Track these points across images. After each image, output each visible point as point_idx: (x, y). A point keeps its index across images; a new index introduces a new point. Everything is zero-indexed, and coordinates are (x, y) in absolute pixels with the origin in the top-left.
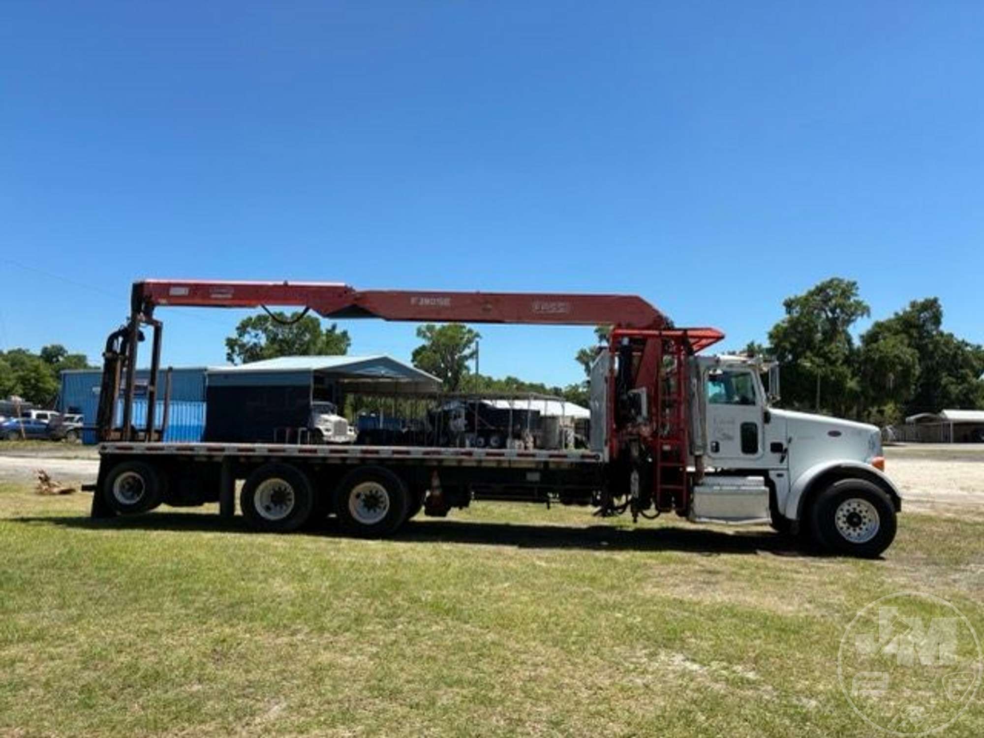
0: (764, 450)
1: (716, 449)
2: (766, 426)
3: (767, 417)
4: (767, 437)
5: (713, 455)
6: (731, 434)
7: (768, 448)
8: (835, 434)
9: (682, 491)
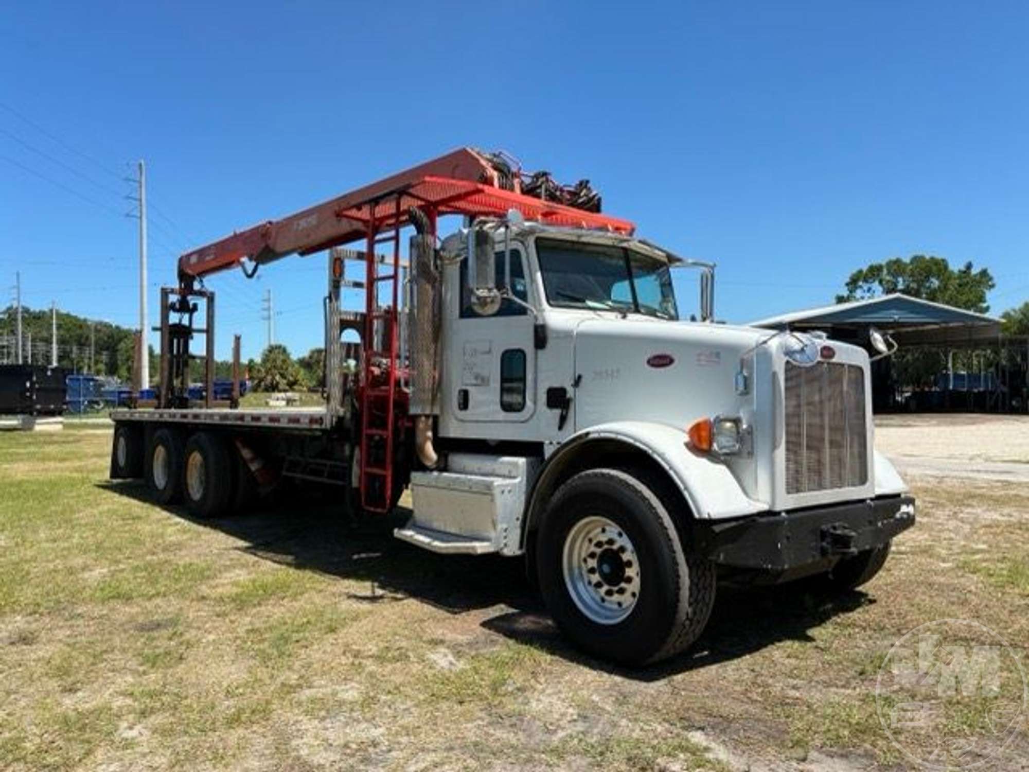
0: (535, 403)
1: (464, 403)
2: (540, 352)
3: (541, 336)
4: (541, 376)
5: (462, 414)
6: (485, 373)
7: (543, 398)
8: (661, 361)
9: (385, 477)
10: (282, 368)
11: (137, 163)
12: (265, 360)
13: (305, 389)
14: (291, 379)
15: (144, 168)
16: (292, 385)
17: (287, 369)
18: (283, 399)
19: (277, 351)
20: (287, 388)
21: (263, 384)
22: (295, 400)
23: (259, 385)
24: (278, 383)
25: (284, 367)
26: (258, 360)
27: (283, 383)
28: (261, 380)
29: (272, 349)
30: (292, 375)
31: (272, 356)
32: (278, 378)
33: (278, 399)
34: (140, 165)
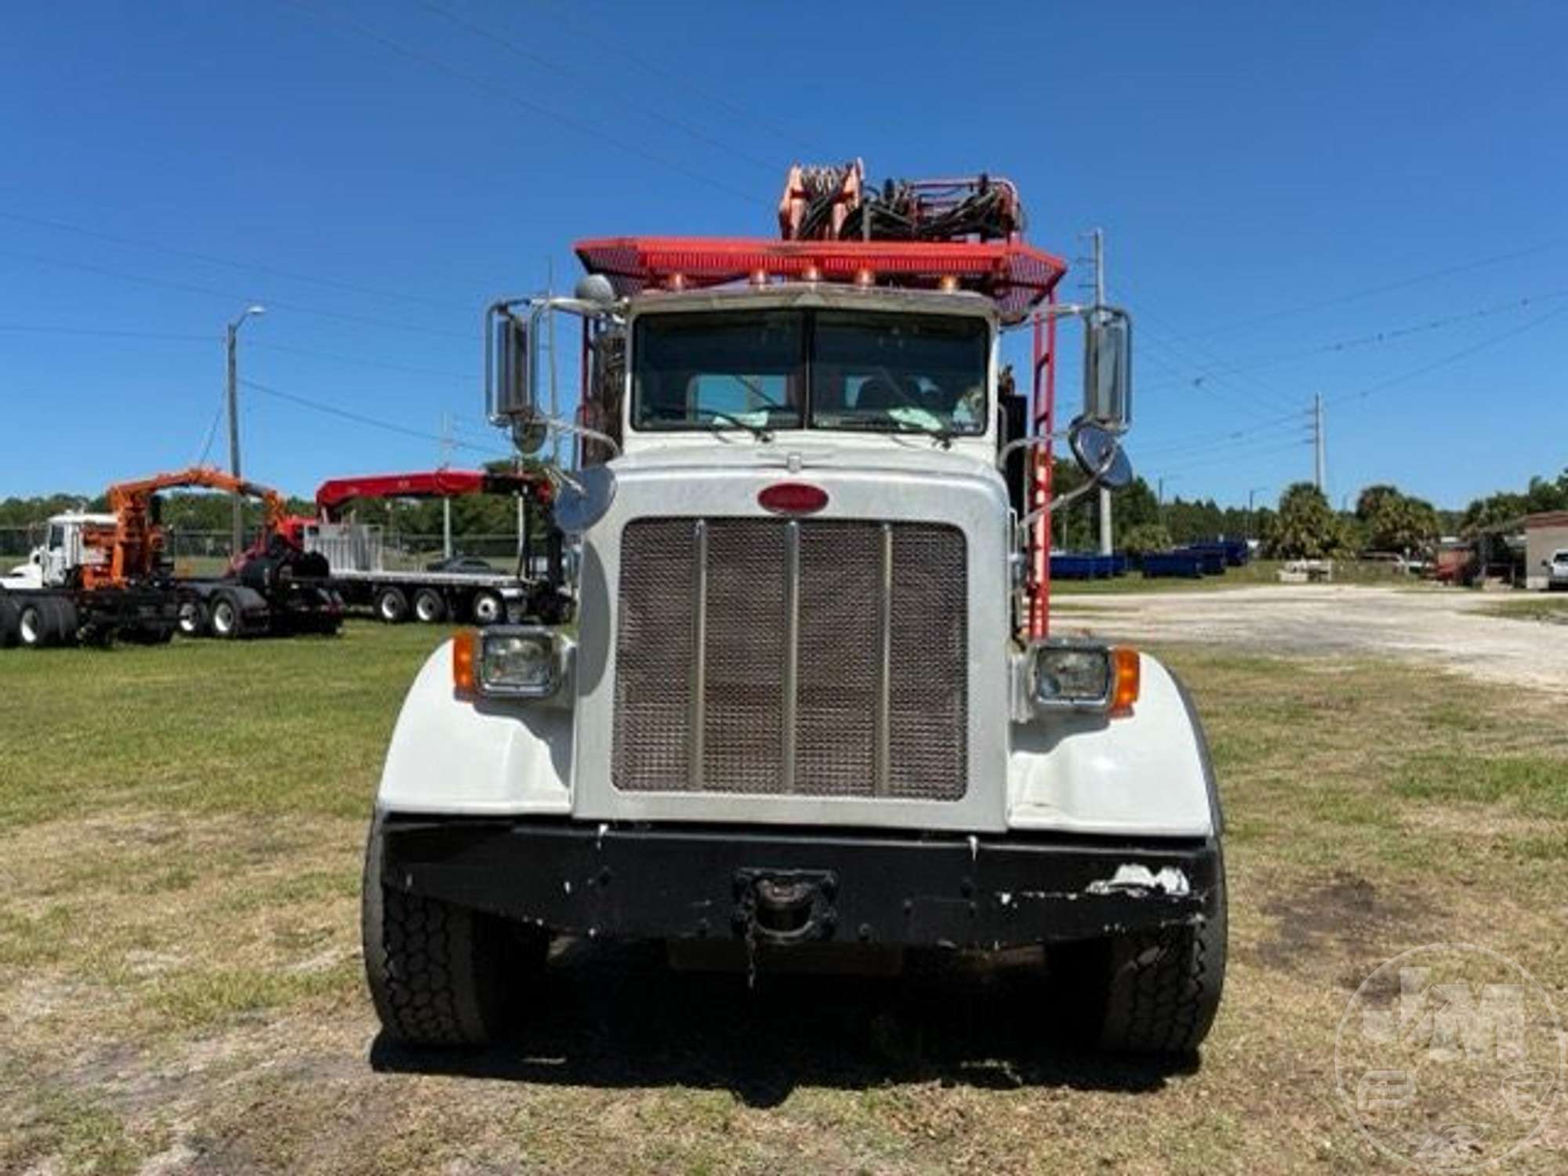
10: (1309, 520)
11: (1092, 234)
12: (1286, 506)
13: (1353, 554)
14: (1327, 538)
15: (1101, 239)
16: (1327, 548)
17: (1319, 521)
18: (1303, 571)
19: (1305, 493)
20: (1318, 551)
21: (1279, 547)
22: (1325, 573)
23: (1273, 549)
24: (1303, 545)
25: (1314, 519)
26: (1275, 508)
27: (1312, 545)
28: (1276, 541)
29: (1296, 490)
30: (1328, 532)
31: (1298, 500)
32: (1304, 536)
33: (1295, 570)
34: (1097, 237)
